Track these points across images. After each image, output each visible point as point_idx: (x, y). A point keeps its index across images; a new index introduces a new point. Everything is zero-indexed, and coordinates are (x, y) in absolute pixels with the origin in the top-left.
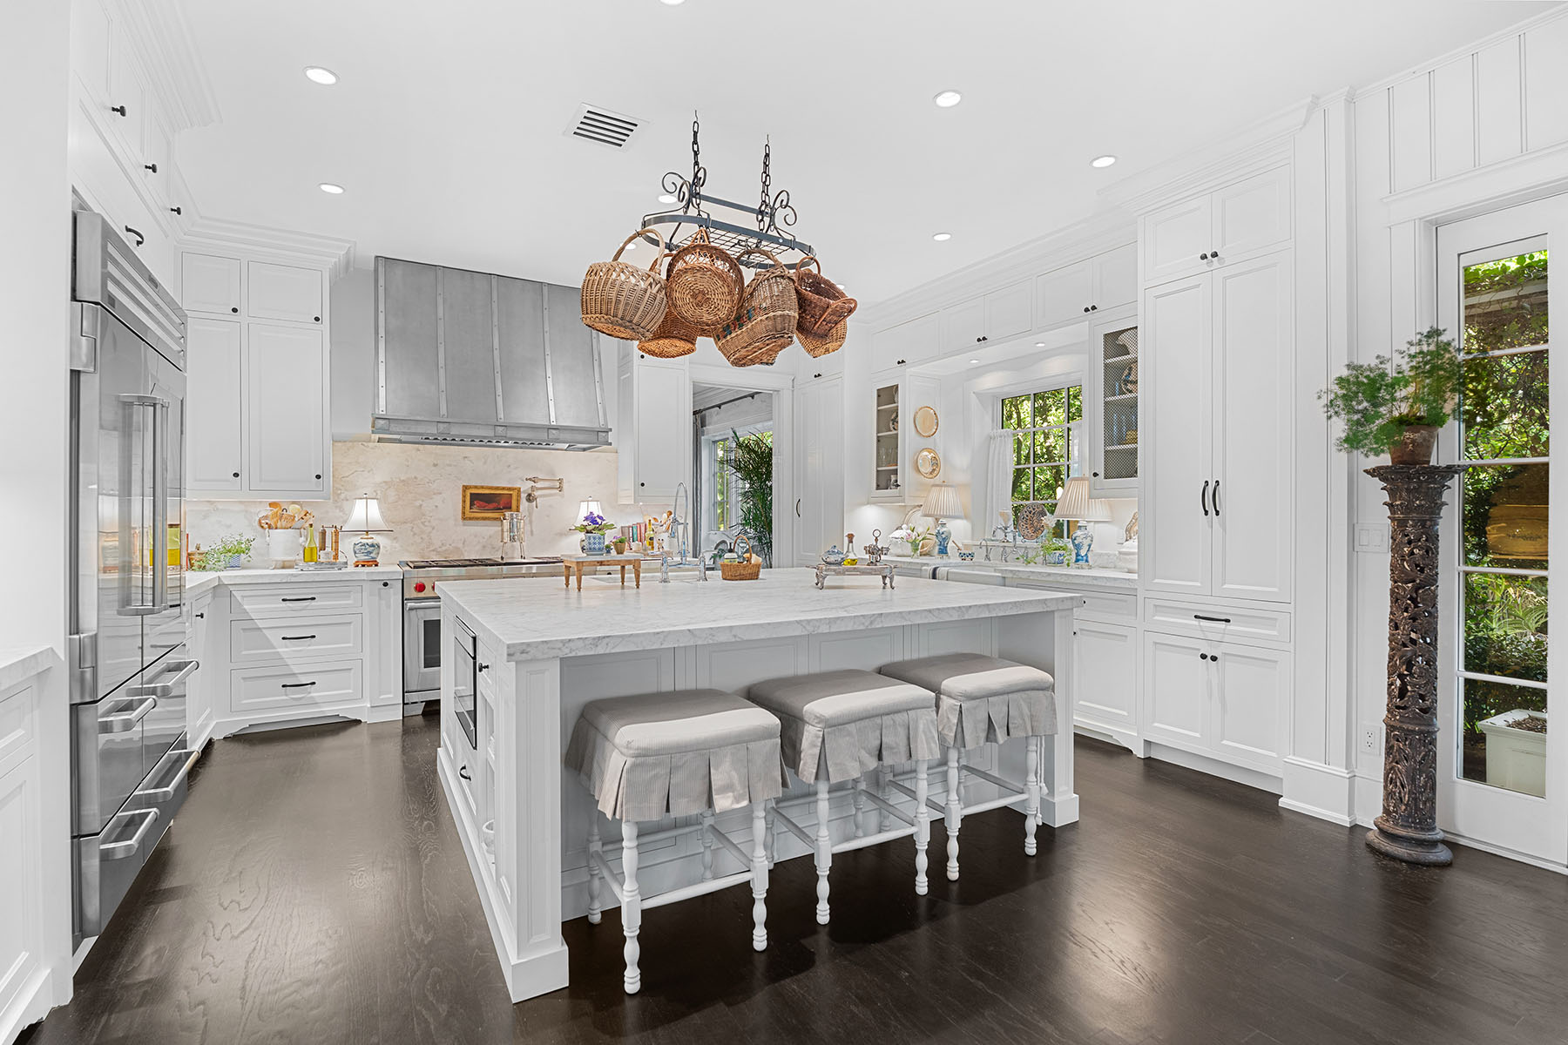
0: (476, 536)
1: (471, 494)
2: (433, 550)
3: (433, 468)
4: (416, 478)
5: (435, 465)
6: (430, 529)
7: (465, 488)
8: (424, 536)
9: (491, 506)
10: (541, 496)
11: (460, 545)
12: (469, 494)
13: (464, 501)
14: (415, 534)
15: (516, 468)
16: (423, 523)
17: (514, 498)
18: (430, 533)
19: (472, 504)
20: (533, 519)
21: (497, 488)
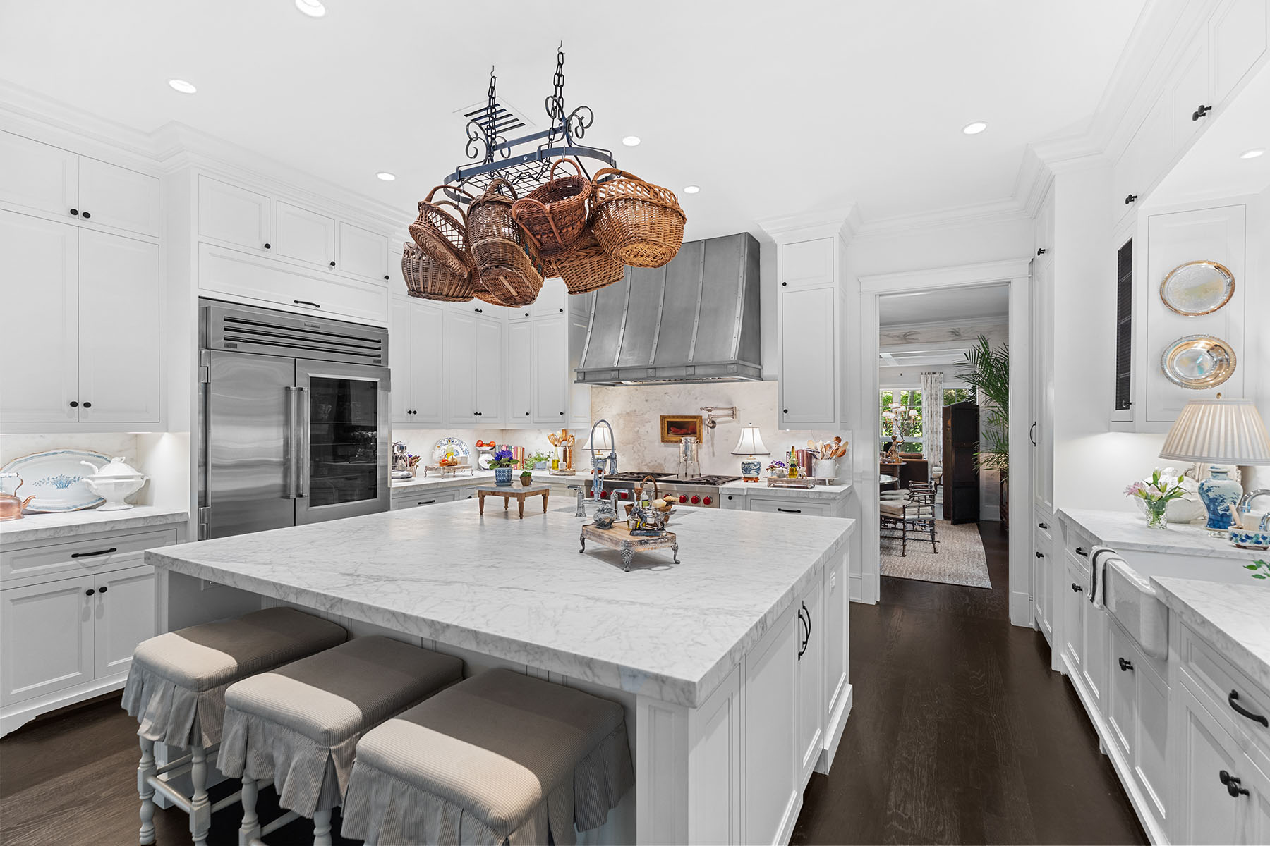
0: (672, 455)
1: (668, 422)
2: (645, 465)
3: (645, 403)
4: (635, 411)
5: (647, 401)
6: (643, 449)
7: (663, 418)
8: (640, 454)
9: (682, 432)
10: (720, 423)
11: (662, 462)
12: (666, 422)
13: (662, 428)
14: (634, 452)
15: (702, 399)
16: (639, 444)
17: (698, 425)
18: (643, 451)
19: (669, 430)
20: (715, 442)
21: (686, 417)
